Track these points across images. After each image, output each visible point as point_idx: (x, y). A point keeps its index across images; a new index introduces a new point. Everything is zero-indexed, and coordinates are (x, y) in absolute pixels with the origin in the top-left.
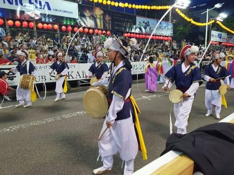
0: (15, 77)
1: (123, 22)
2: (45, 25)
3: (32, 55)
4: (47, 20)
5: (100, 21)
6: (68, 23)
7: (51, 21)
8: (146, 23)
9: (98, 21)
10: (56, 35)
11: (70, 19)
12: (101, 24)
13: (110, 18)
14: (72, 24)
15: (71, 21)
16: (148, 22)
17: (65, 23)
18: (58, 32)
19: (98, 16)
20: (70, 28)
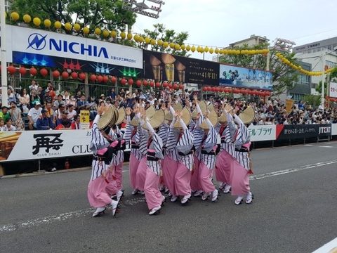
0: (62, 145)
1: (201, 71)
2: (100, 77)
3: (86, 117)
4: (103, 71)
5: (171, 71)
6: (130, 75)
7: (108, 71)
8: (233, 73)
9: (168, 71)
10: (113, 90)
11: (132, 69)
12: (171, 76)
13: (184, 67)
14: (135, 75)
15: (133, 72)
16: (237, 72)
17: (125, 74)
18: (116, 85)
19: (168, 65)
20: (132, 81)
